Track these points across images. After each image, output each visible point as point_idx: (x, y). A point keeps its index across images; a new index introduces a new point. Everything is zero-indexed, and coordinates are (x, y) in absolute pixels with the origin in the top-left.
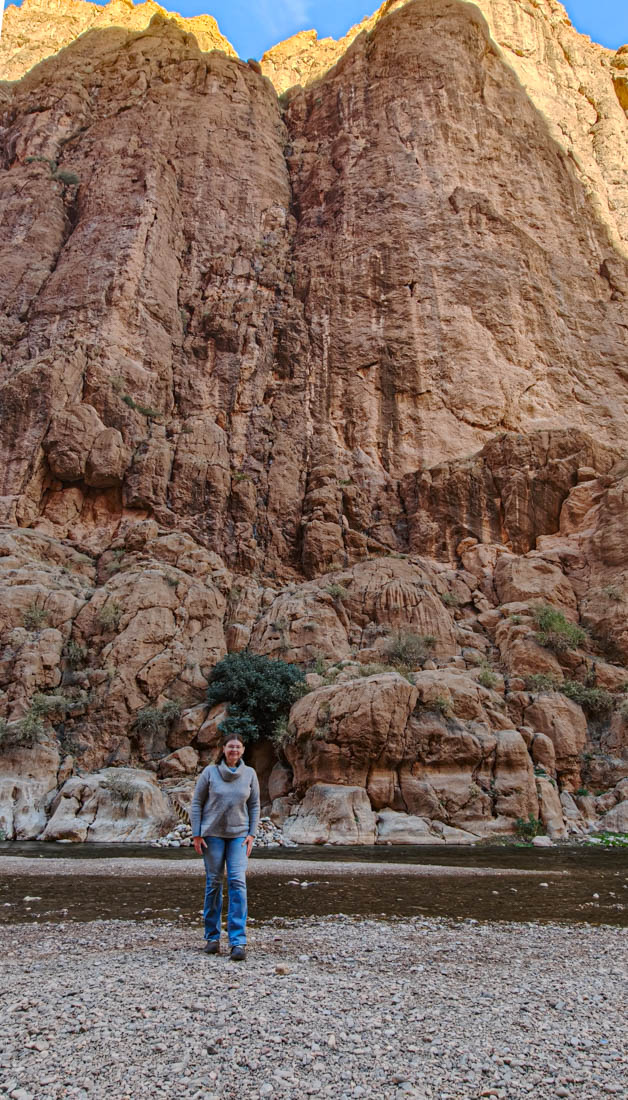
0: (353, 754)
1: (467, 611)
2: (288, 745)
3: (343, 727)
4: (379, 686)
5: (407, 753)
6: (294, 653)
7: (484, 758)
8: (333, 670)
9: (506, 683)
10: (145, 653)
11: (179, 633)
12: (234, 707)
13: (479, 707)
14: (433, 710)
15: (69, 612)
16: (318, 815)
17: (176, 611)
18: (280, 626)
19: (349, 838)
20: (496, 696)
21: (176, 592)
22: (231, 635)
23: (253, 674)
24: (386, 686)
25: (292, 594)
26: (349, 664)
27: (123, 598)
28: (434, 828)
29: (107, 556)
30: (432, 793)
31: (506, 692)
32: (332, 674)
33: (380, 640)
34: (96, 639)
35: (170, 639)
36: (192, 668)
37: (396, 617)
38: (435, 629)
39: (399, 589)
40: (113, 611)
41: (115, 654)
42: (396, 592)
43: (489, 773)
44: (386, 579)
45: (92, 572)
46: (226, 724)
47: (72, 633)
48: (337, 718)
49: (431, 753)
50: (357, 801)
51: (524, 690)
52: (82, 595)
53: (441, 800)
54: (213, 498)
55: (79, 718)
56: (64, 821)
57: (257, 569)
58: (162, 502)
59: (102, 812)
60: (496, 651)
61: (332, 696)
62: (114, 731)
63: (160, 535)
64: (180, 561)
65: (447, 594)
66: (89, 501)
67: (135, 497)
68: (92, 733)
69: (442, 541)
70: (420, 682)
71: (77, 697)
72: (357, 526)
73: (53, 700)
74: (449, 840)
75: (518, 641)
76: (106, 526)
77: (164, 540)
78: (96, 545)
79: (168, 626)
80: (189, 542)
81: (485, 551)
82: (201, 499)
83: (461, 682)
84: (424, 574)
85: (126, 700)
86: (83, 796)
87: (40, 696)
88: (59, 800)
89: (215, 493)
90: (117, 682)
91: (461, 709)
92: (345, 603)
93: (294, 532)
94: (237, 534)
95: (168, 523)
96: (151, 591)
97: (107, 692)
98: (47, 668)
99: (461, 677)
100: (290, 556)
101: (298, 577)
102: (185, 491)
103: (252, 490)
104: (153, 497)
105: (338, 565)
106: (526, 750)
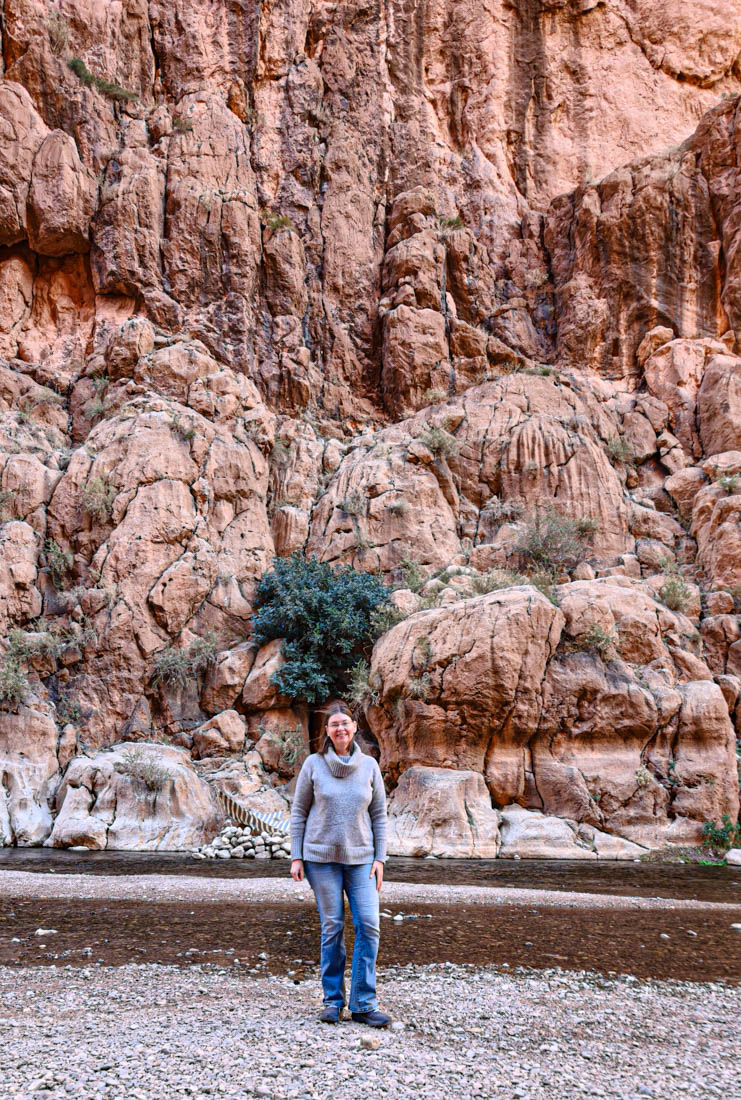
0: (464, 721)
1: (648, 472)
2: (371, 706)
3: (449, 677)
4: (504, 610)
5: (545, 719)
6: (374, 557)
7: (661, 727)
8: (432, 583)
9: (703, 600)
10: (156, 561)
11: (202, 525)
12: (291, 648)
13: (658, 642)
14: (585, 649)
15: (39, 495)
16: (416, 814)
17: (195, 486)
18: (351, 508)
19: (460, 848)
20: (685, 623)
21: (192, 452)
22: (279, 525)
23: (314, 594)
24: (515, 609)
25: (369, 449)
26: (459, 573)
27: (114, 464)
28: (582, 835)
29: (83, 389)
30: (581, 782)
31: (702, 617)
32: (432, 590)
33: (507, 528)
34: (84, 537)
35: (190, 534)
36: (226, 584)
37: (533, 486)
38: (593, 505)
39: (538, 435)
40: (103, 488)
41: (113, 563)
42: (534, 439)
43: (667, 750)
44: (518, 416)
45: (63, 419)
46: (281, 674)
47: (48, 528)
48: (440, 664)
49: (580, 719)
50: (471, 793)
51: (732, 612)
52: (54, 462)
53: (593, 792)
54: (234, 269)
55: (74, 667)
56: (75, 820)
57: (313, 404)
58: (155, 280)
59: (122, 807)
60: (691, 543)
61: (433, 627)
62: (126, 686)
63: (158, 346)
64: (194, 395)
65: (616, 440)
66: (41, 284)
67: (112, 273)
68: (95, 690)
69: (611, 335)
70: (566, 601)
71: (66, 634)
72: (469, 313)
73: (34, 638)
74: (603, 853)
75: (727, 525)
76: (73, 331)
77: (165, 356)
78: (63, 368)
79: (184, 512)
80: (205, 358)
81: (684, 354)
82: (216, 273)
83: (631, 601)
84: (579, 404)
85: (137, 637)
86: (94, 785)
87: (18, 631)
88: (64, 790)
89: (237, 258)
90: (121, 607)
91: (629, 646)
92: (450, 461)
93: (368, 330)
94: (278, 338)
95: (169, 322)
96: (154, 451)
97: (108, 624)
98: (20, 586)
99: (630, 591)
100: (363, 378)
101: (376, 416)
102: (188, 257)
103: (296, 249)
104: (140, 271)
105: (440, 391)
106: (726, 715)
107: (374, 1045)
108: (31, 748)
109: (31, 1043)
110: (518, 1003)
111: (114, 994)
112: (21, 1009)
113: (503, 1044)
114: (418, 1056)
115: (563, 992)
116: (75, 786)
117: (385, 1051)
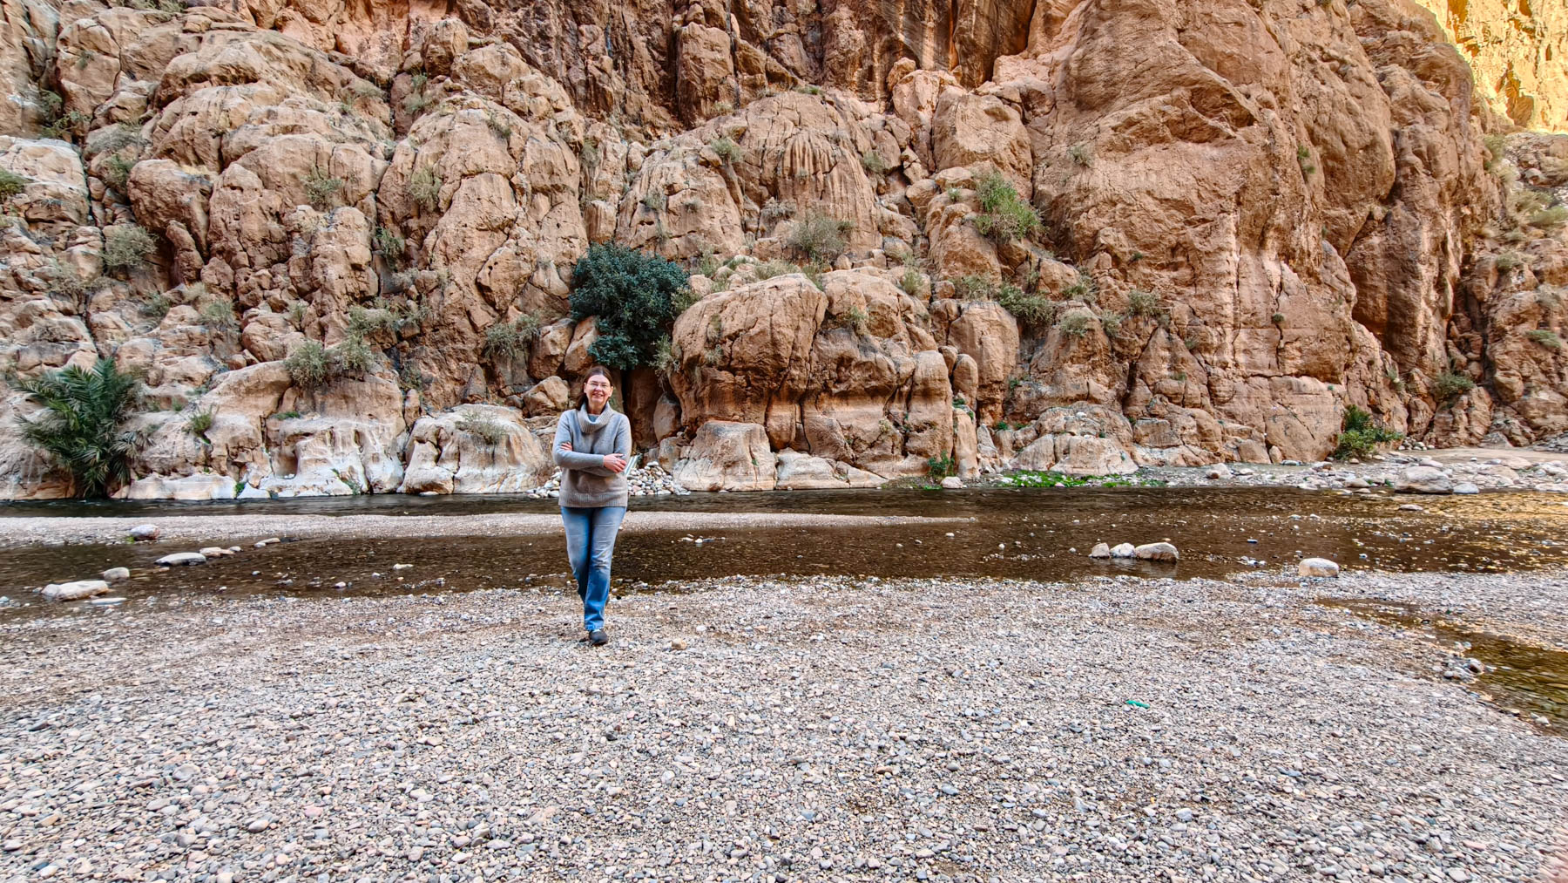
0: (749, 383)
1: (894, 181)
2: (673, 373)
3: (736, 348)
4: (781, 293)
5: (811, 382)
6: (673, 246)
7: (899, 387)
8: (723, 269)
9: (933, 287)
10: (481, 246)
11: (522, 215)
12: (605, 323)
13: (898, 320)
14: (843, 325)
15: (367, 184)
16: (711, 458)
17: (514, 180)
18: (653, 203)
19: (746, 483)
20: (919, 306)
21: (509, 149)
22: (590, 216)
23: (622, 276)
24: (790, 293)
25: (667, 152)
26: (744, 261)
27: (437, 157)
28: (839, 471)
29: (402, 84)
30: (838, 430)
31: (931, 300)
32: (722, 276)
33: (782, 225)
34: (413, 224)
35: (511, 223)
36: (546, 267)
37: (804, 190)
38: (851, 208)
39: (808, 146)
40: (429, 179)
41: (443, 247)
42: (804, 149)
43: (903, 405)
44: (791, 130)
45: (385, 111)
46: (596, 345)
47: (379, 214)
48: (730, 337)
49: (839, 381)
50: (754, 441)
51: (954, 297)
52: (379, 152)
53: (847, 437)
55: (413, 340)
56: (423, 470)
57: (617, 110)
59: (465, 458)
60: (924, 241)
61: (723, 307)
62: (461, 356)
63: (472, 46)
64: (508, 95)
65: (869, 154)
68: (434, 359)
69: (867, 63)
70: (829, 287)
71: (404, 310)
72: (751, 35)
73: (373, 314)
74: (854, 483)
75: (952, 228)
76: (389, 27)
77: (479, 56)
78: (382, 63)
79: (505, 203)
80: (516, 60)
81: (923, 82)
83: (879, 287)
84: (841, 121)
85: (468, 314)
86: (439, 440)
87: (357, 308)
88: (412, 445)
90: (453, 288)
91: (876, 323)
92: (736, 166)
93: (663, 44)
94: (583, 46)
95: (481, 24)
96: (474, 147)
98: (356, 268)
99: (878, 279)
100: (660, 88)
101: (673, 123)
105: (726, 103)
106: (946, 376)
107: (683, 646)
108: (379, 410)
109: (394, 663)
110: (793, 604)
111: (466, 616)
112: (384, 634)
113: (782, 637)
114: (717, 652)
115: (826, 592)
116: (421, 441)
117: (692, 650)
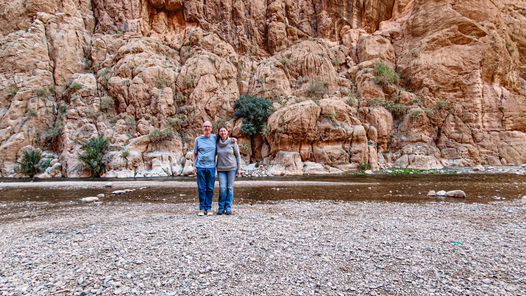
0: (294, 138)
1: (343, 67)
2: (267, 135)
3: (289, 126)
4: (304, 107)
5: (316, 137)
6: (267, 94)
7: (347, 138)
8: (284, 100)
9: (359, 103)
10: (206, 97)
11: (219, 87)
12: (245, 120)
13: (346, 115)
14: (327, 117)
15: (173, 80)
16: (281, 164)
17: (216, 76)
18: (260, 80)
19: (293, 172)
20: (354, 110)
21: (215, 66)
22: (240, 86)
23: (251, 104)
24: (307, 107)
25: (265, 64)
26: (291, 98)
27: (193, 70)
28: (326, 168)
29: (183, 49)
30: (326, 154)
31: (358, 108)
32: (284, 103)
33: (304, 85)
34: (186, 91)
35: (215, 89)
36: (226, 103)
37: (311, 72)
38: (328, 77)
39: (312, 58)
40: (191, 77)
41: (195, 98)
43: (349, 144)
44: (307, 53)
45: (178, 58)
46: (242, 127)
47: (176, 89)
48: (287, 123)
49: (325, 137)
50: (296, 158)
51: (367, 106)
52: (176, 70)
53: (329, 156)
54: (225, 12)
55: (186, 127)
56: (189, 168)
57: (248, 51)
58: (202, 16)
60: (355, 87)
61: (284, 112)
63: (204, 36)
64: (215, 50)
65: (334, 59)
66: (170, 19)
67: (190, 15)
68: (192, 133)
69: (333, 28)
70: (321, 104)
71: (183, 118)
72: (292, 23)
73: (175, 120)
74: (332, 173)
75: (365, 82)
76: (180, 33)
77: (206, 39)
78: (178, 43)
79: (214, 83)
80: (217, 39)
81: (353, 33)
82: (219, 14)
83: (339, 104)
84: (324, 49)
85: (202, 118)
87: (170, 118)
88: (185, 160)
89: (225, 9)
90: (198, 110)
91: (338, 116)
92: (288, 67)
93: (263, 29)
94: (238, 32)
95: (207, 29)
96: (204, 66)
97: (194, 115)
98: (169, 106)
99: (339, 101)
100: (263, 43)
101: (267, 54)
102: (211, 9)
103: (242, 6)
104: (198, 14)
105: (284, 46)
106: (365, 134)
108: (176, 149)
116: (188, 159)
